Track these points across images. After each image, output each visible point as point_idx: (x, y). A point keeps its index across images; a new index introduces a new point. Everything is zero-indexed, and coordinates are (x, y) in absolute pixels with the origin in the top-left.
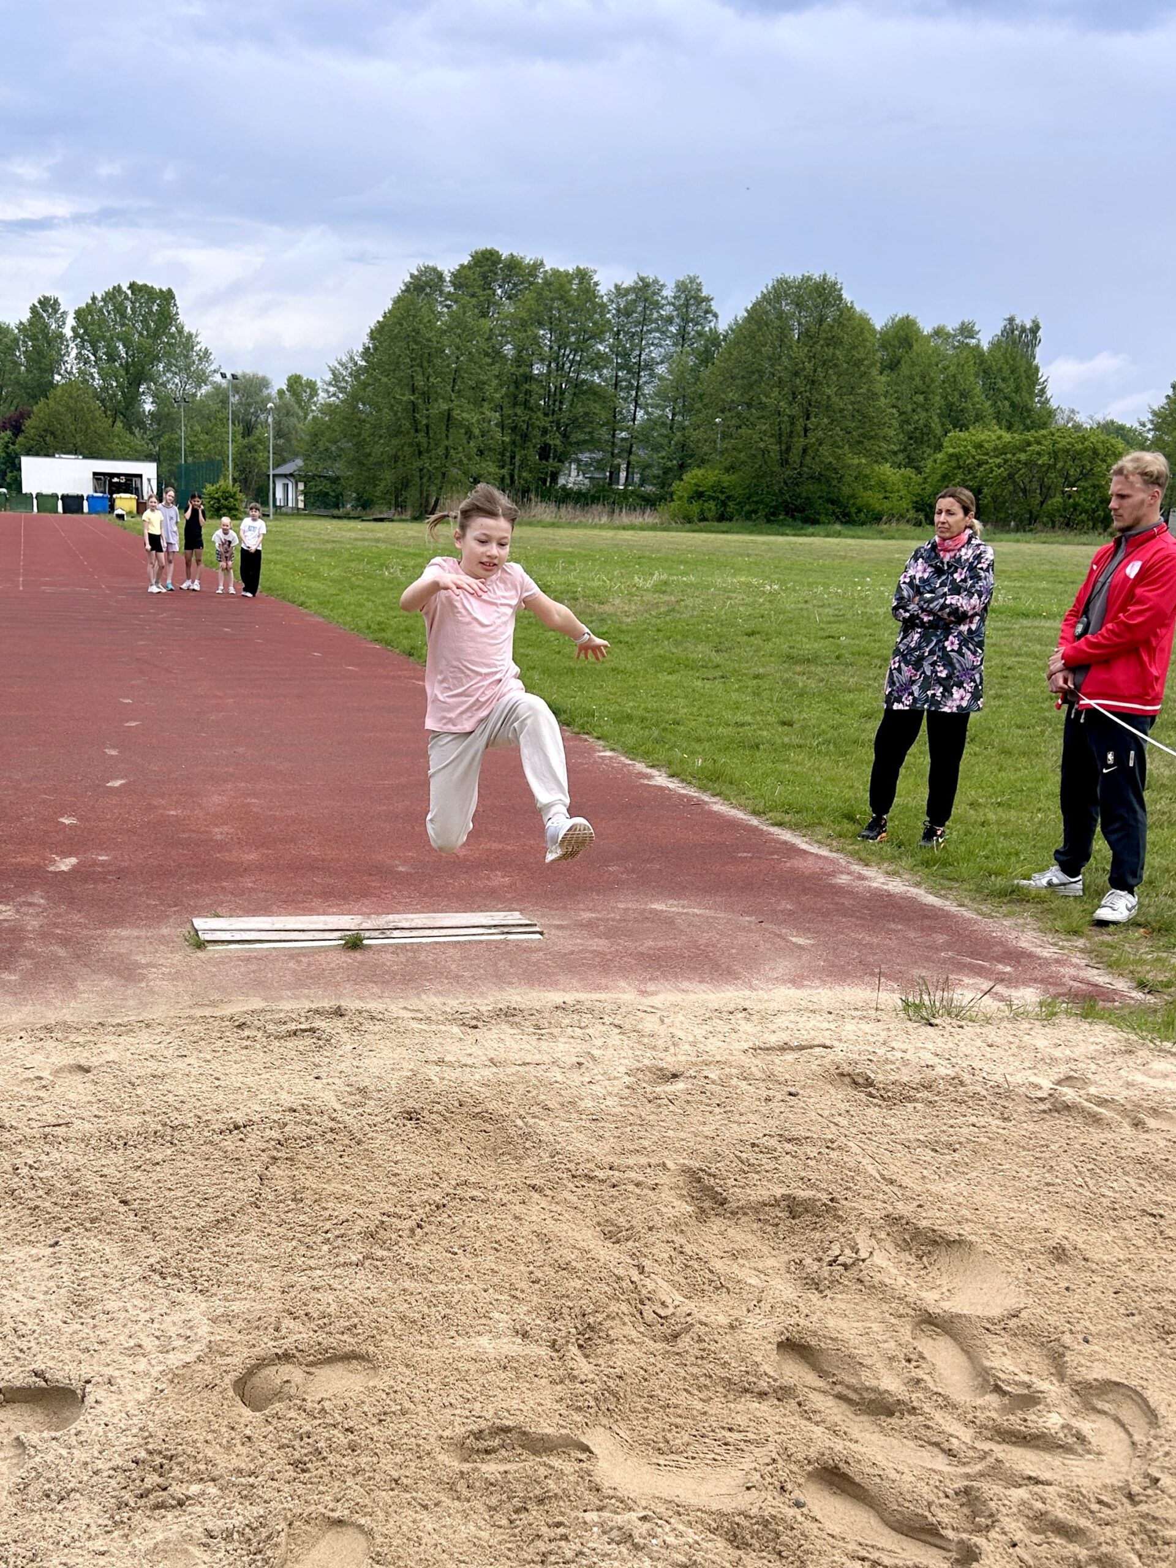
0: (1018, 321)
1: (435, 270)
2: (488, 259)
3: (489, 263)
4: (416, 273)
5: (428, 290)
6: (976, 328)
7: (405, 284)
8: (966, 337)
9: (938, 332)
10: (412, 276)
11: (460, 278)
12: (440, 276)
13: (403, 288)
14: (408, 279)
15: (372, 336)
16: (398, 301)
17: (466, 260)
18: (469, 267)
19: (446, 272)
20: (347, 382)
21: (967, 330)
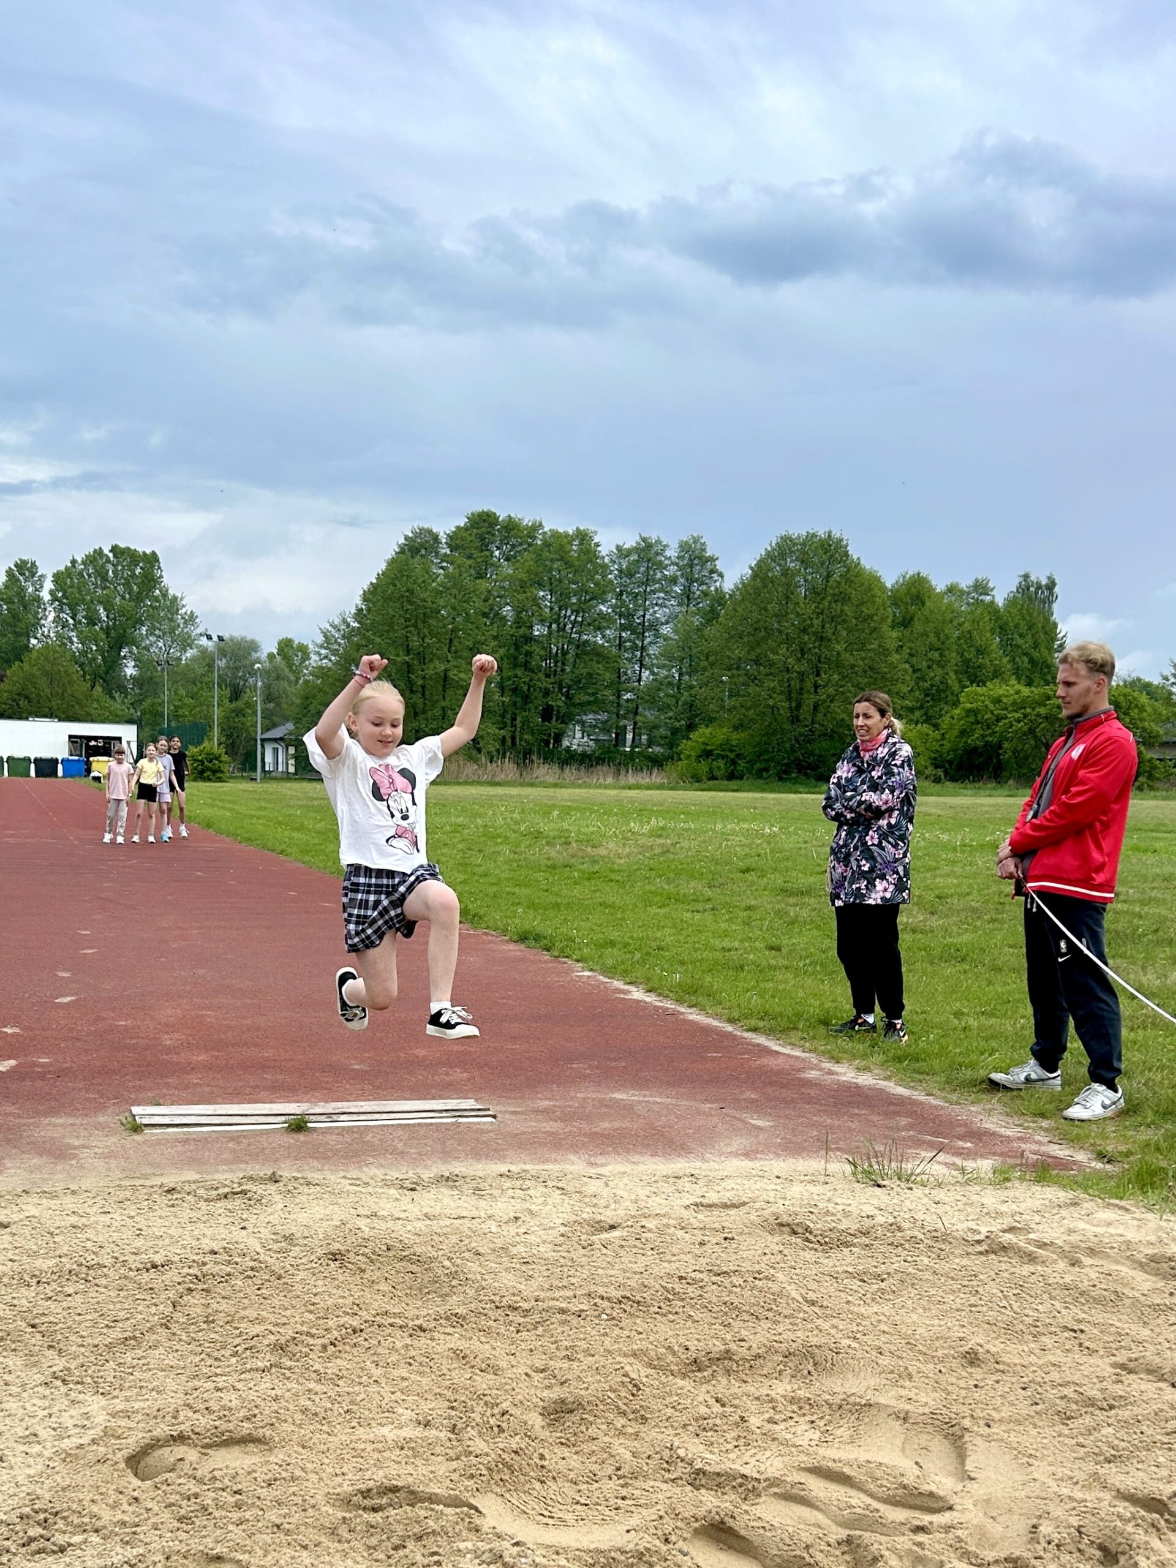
0: (1033, 578)
1: (430, 532)
2: (485, 521)
3: (486, 524)
4: (411, 535)
5: (423, 552)
6: (991, 585)
7: (399, 546)
8: (981, 594)
9: (951, 589)
10: (406, 538)
11: (456, 540)
12: (436, 538)
13: (397, 550)
14: (402, 541)
15: (366, 598)
16: (392, 563)
17: (462, 522)
18: (466, 529)
19: (442, 534)
20: (340, 644)
21: (981, 587)
